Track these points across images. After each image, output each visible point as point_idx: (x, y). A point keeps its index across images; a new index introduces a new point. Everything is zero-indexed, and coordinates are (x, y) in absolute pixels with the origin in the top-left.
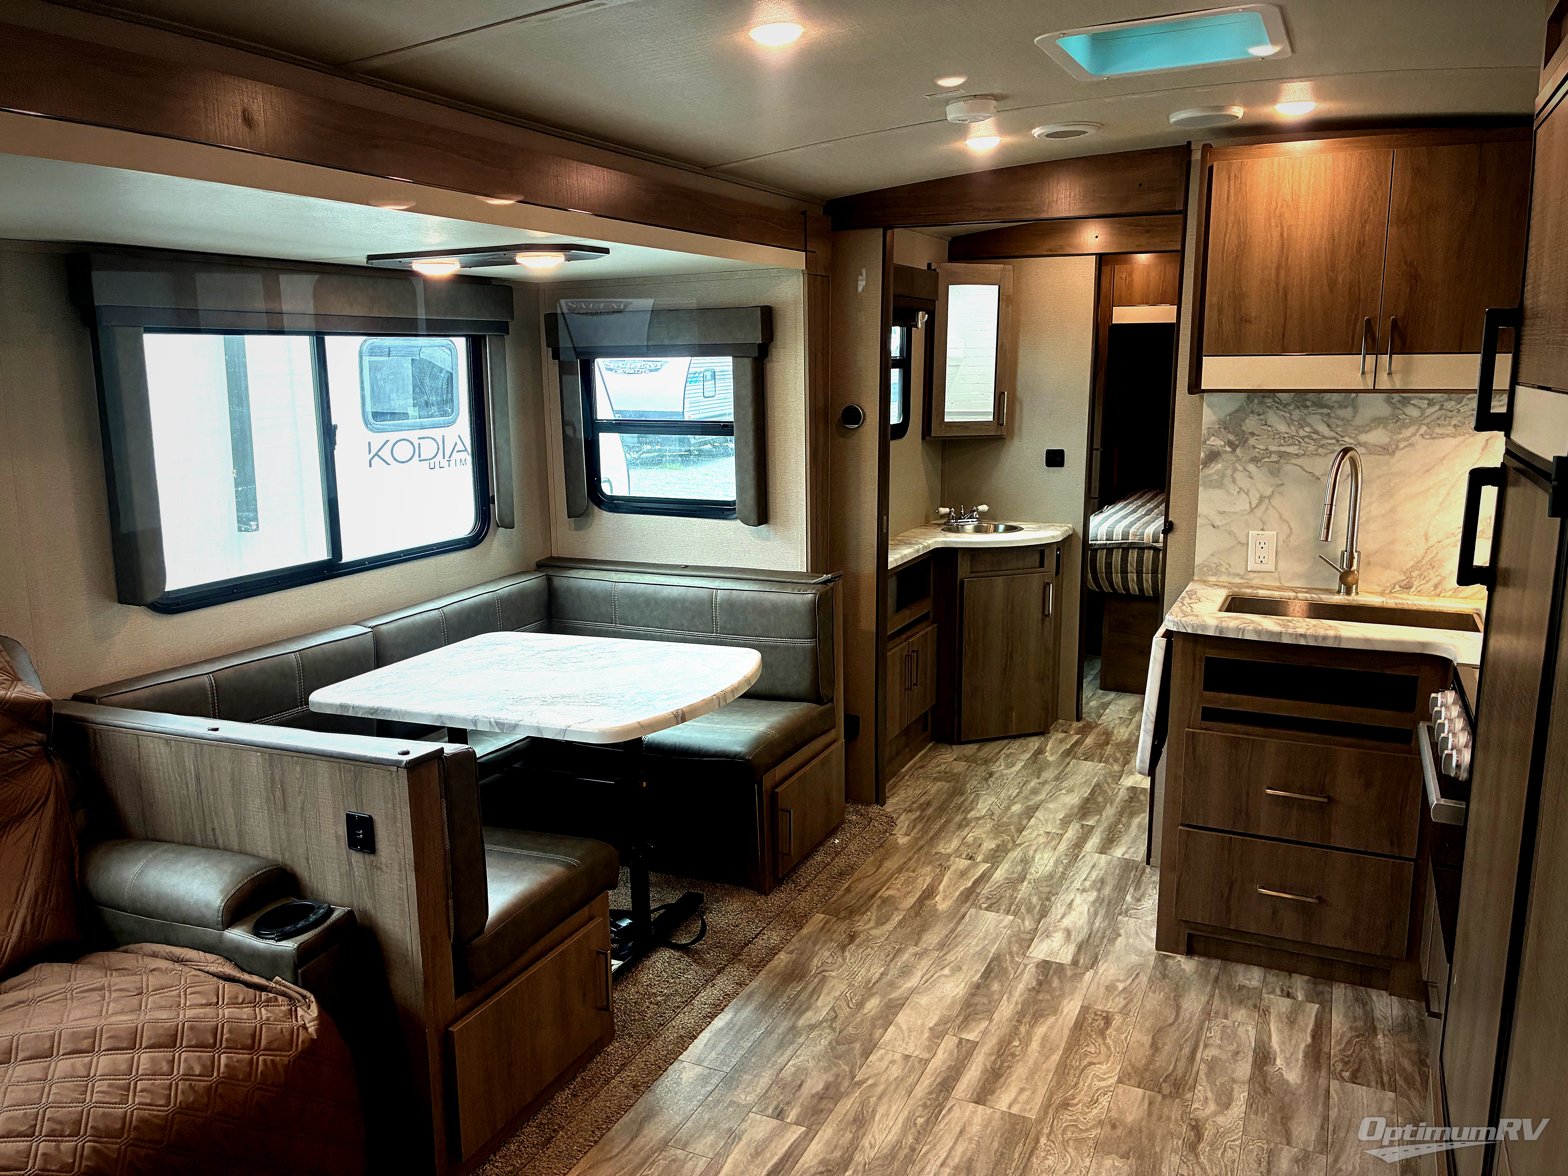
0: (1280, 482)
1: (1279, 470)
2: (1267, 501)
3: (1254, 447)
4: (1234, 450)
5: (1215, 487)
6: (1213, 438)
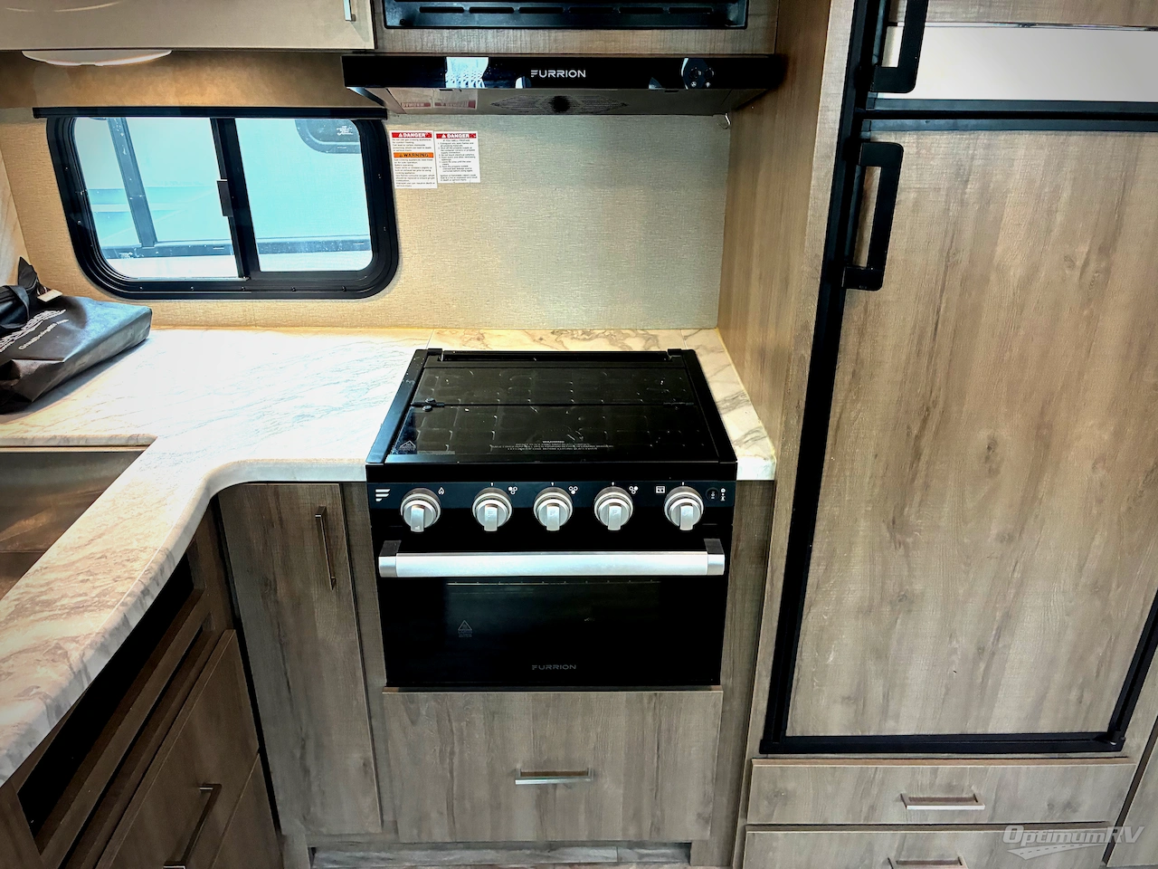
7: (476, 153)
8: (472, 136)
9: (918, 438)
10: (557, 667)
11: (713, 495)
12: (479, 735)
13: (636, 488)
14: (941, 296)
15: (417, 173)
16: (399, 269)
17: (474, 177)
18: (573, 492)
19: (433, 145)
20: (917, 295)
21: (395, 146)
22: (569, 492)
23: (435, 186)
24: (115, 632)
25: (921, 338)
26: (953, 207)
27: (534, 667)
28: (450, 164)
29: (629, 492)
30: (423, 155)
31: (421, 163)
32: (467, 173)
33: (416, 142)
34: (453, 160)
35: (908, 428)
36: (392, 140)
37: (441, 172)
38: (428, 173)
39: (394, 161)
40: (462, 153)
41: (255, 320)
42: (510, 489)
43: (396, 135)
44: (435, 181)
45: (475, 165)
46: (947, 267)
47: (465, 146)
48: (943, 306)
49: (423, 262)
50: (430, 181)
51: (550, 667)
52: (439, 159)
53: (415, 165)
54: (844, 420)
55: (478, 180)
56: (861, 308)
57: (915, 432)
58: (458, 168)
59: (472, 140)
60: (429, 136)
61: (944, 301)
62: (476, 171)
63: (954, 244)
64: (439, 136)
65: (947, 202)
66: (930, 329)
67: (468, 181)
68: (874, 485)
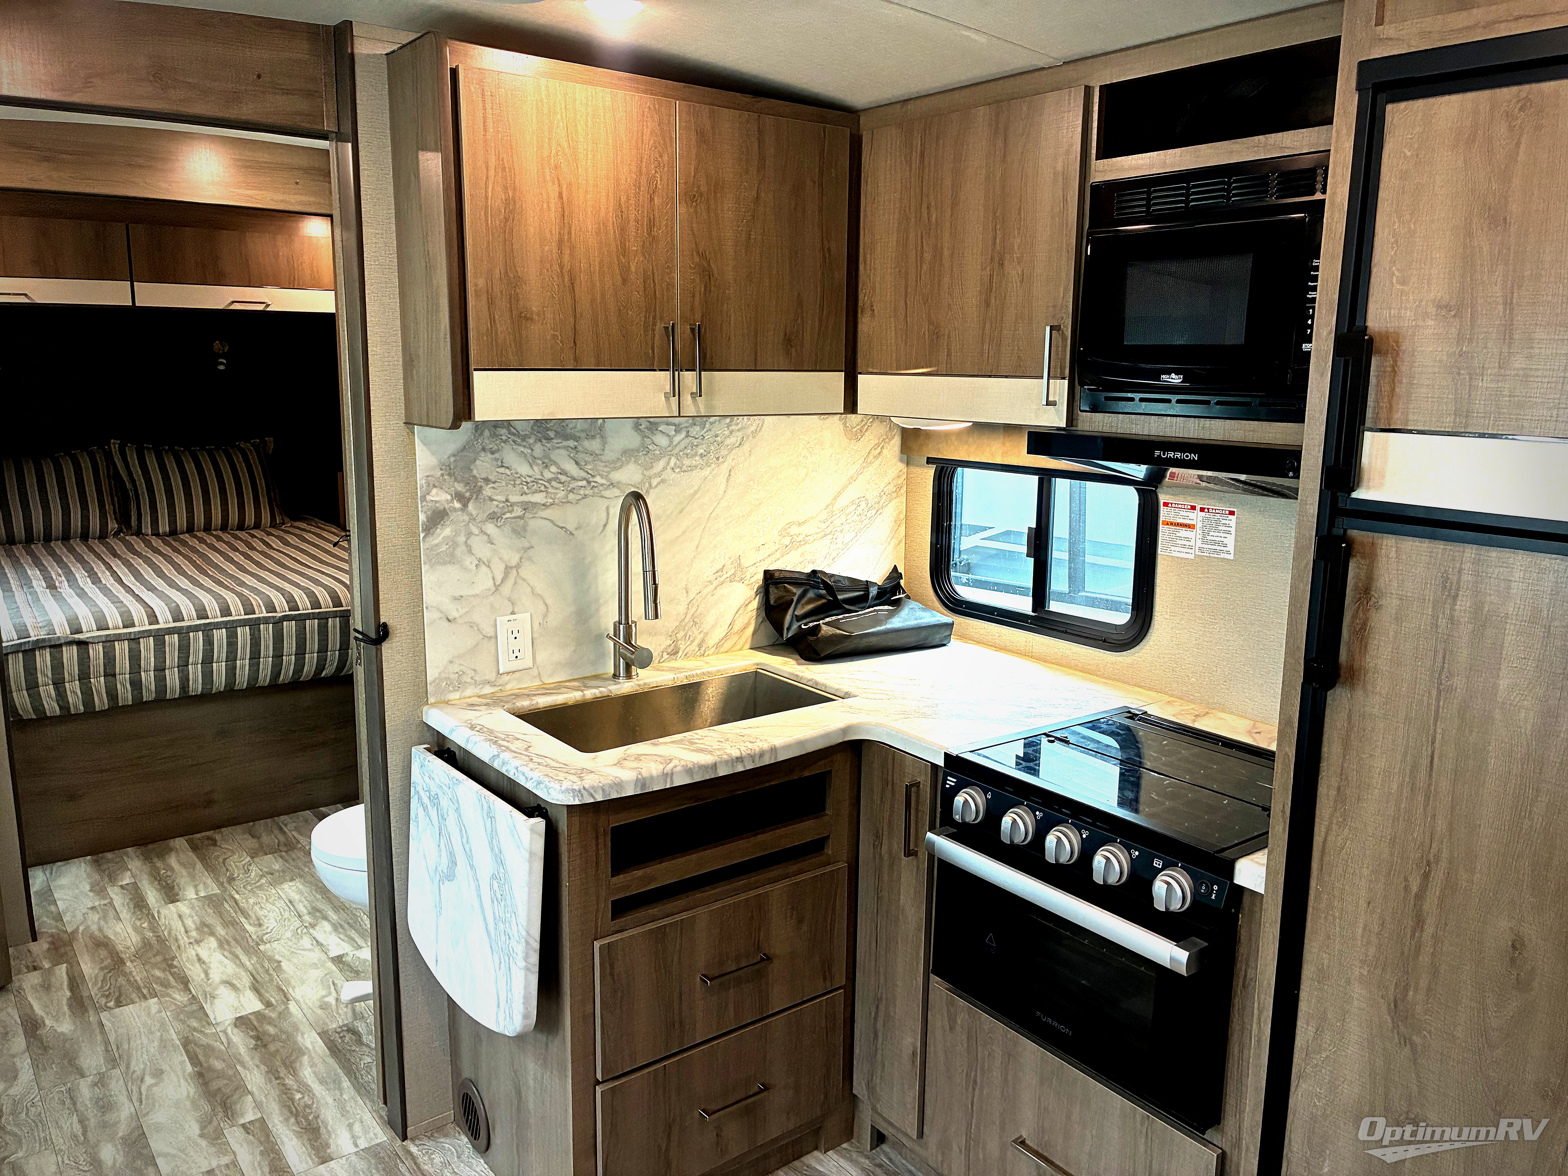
0: (527, 545)
1: (524, 529)
2: (514, 571)
3: (491, 500)
4: (465, 505)
5: (445, 563)
6: (434, 491)
7: (1233, 530)
8: (1232, 513)
9: (1420, 897)
10: (1055, 1024)
11: (1204, 888)
12: (996, 1074)
13: (1137, 853)
14: (1435, 725)
15: (1179, 542)
16: (1151, 631)
17: (1228, 552)
18: (1084, 836)
19: (1195, 517)
20: (1406, 716)
21: (1164, 514)
22: (1081, 835)
23: (1192, 557)
24: (704, 768)
25: (1415, 767)
26: (1442, 622)
27: (1038, 1013)
28: (1209, 538)
29: (1130, 854)
30: (1186, 526)
31: (1183, 533)
32: (1222, 548)
33: (1182, 513)
34: (1211, 533)
35: (1406, 880)
36: (1163, 510)
37: (1199, 544)
38: (1188, 543)
39: (1162, 528)
40: (1220, 528)
41: (1032, 652)
42: (1037, 813)
43: (1166, 504)
44: (1192, 551)
45: (1230, 541)
46: (1439, 691)
47: (1224, 522)
48: (1439, 737)
49: (1172, 628)
50: (1189, 551)
51: (1050, 1020)
52: (1199, 532)
53: (1178, 534)
54: (1329, 844)
55: (1231, 557)
56: (1344, 715)
57: (1414, 889)
58: (1215, 543)
59: (1230, 517)
60: (1193, 508)
61: (1439, 731)
62: (1231, 548)
63: (1446, 666)
64: (1202, 510)
65: (1435, 617)
66: (1425, 762)
67: (1222, 556)
68: (1369, 942)
